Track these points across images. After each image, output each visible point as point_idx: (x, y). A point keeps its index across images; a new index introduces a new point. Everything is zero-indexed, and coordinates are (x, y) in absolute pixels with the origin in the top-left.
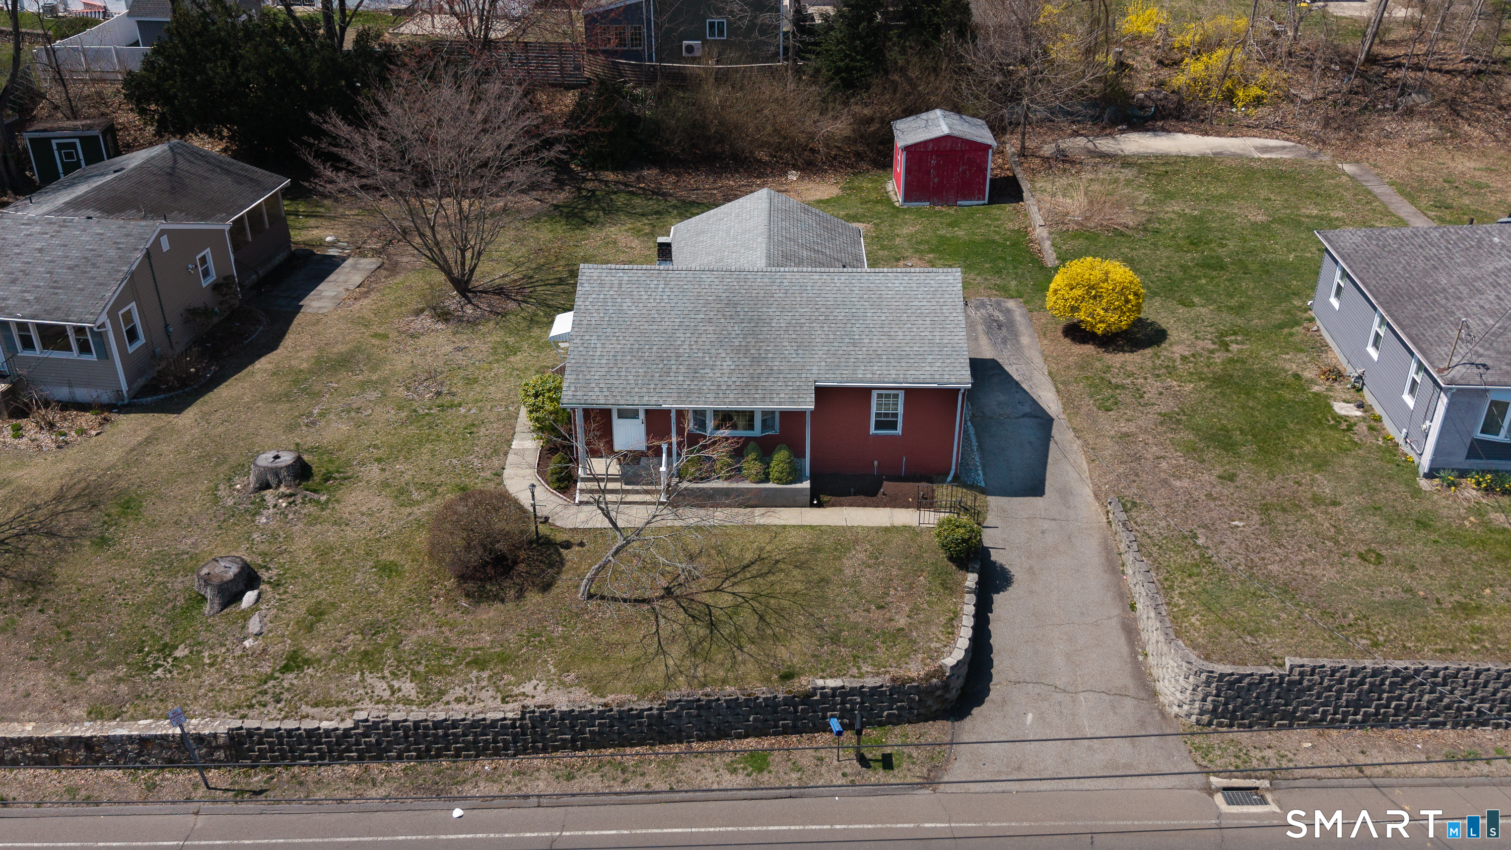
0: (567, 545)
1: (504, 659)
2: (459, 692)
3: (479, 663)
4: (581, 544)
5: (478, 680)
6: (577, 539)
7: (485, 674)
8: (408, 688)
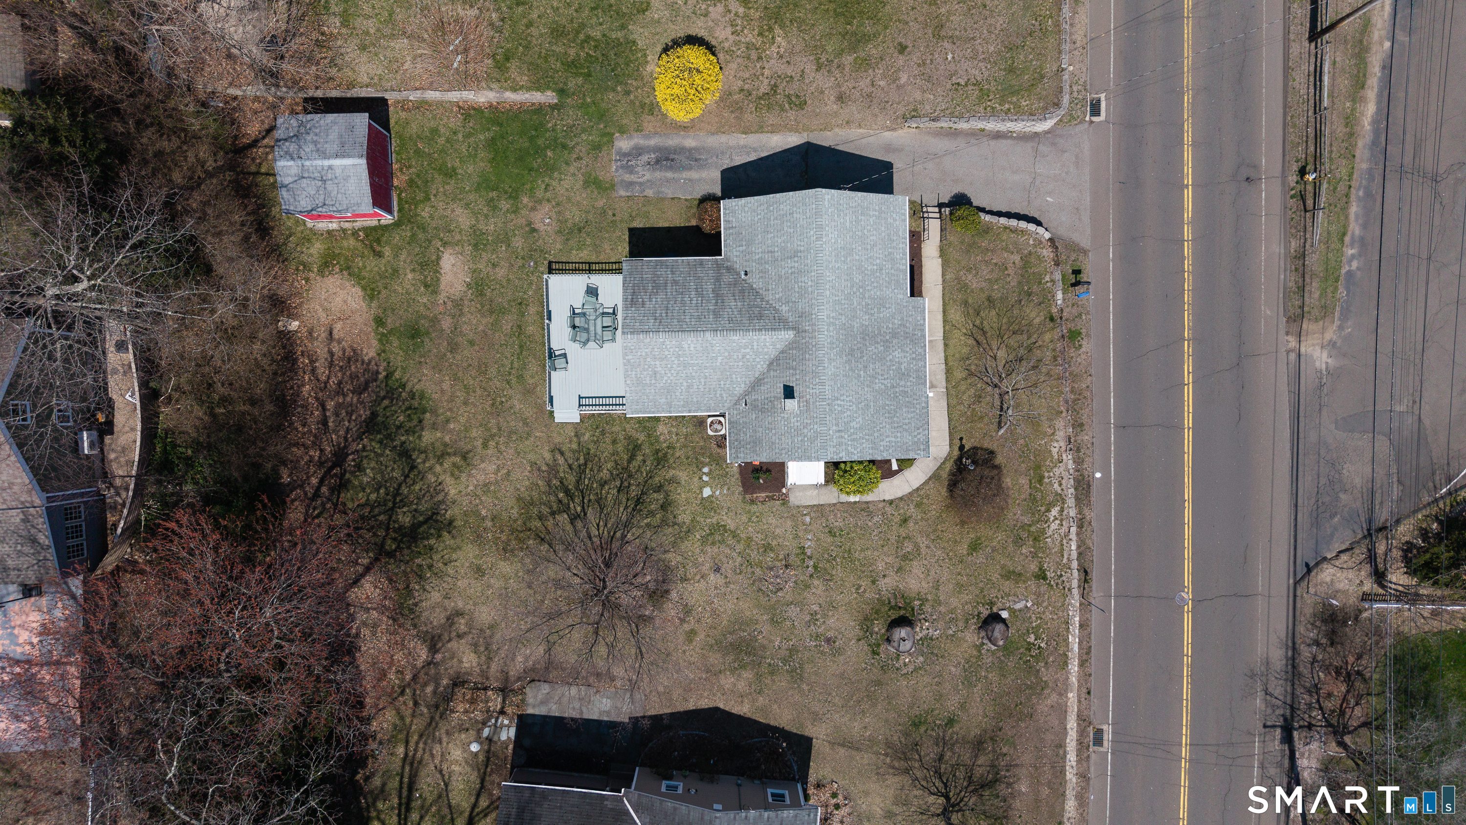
0: (962, 447)
1: (1038, 467)
2: (1056, 486)
3: (1040, 480)
4: (961, 439)
5: (1049, 477)
6: (957, 443)
7: (1046, 474)
8: (1055, 512)
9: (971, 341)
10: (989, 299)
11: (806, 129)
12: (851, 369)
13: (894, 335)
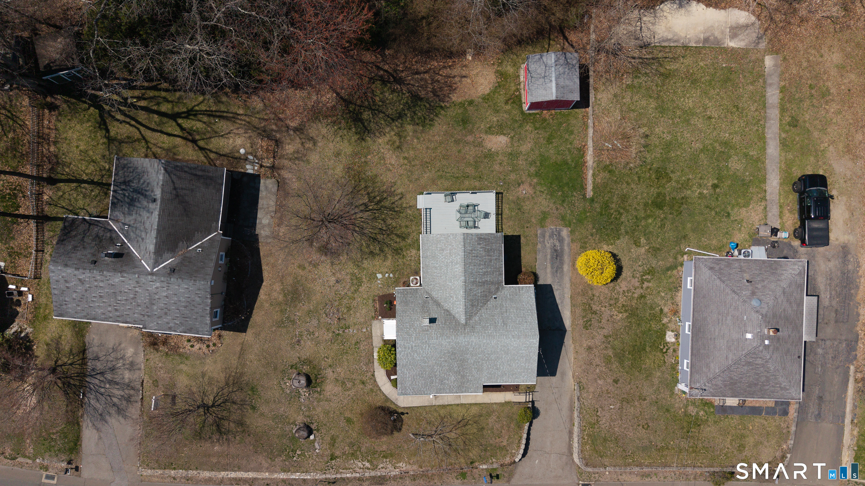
0: (403, 414)
1: (392, 455)
2: (382, 465)
3: (385, 457)
4: (407, 413)
5: (386, 462)
6: (405, 411)
7: (388, 460)
8: (367, 465)
9: (460, 418)
10: (483, 428)
11: (573, 330)
12: (444, 354)
13: (463, 377)
